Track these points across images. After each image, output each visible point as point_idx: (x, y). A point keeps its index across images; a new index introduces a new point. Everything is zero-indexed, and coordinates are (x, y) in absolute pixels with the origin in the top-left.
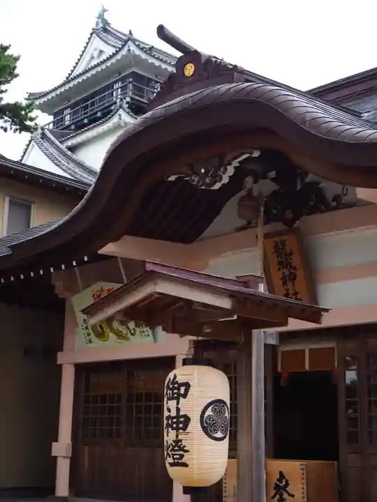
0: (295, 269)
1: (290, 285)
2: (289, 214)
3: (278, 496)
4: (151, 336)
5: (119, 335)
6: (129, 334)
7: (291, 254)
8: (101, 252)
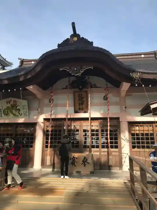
0: (84, 101)
1: (81, 106)
2: (81, 87)
3: (84, 164)
4: (28, 117)
5: (15, 115)
6: (19, 115)
7: (83, 98)
8: (27, 88)
